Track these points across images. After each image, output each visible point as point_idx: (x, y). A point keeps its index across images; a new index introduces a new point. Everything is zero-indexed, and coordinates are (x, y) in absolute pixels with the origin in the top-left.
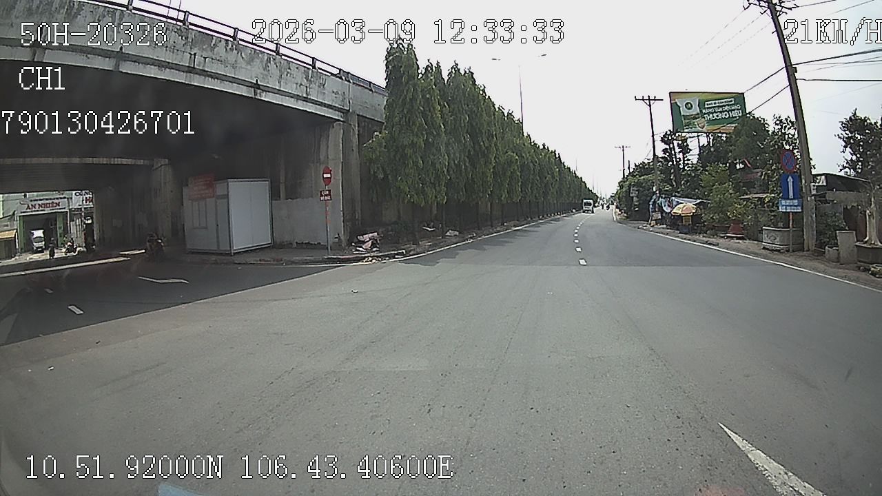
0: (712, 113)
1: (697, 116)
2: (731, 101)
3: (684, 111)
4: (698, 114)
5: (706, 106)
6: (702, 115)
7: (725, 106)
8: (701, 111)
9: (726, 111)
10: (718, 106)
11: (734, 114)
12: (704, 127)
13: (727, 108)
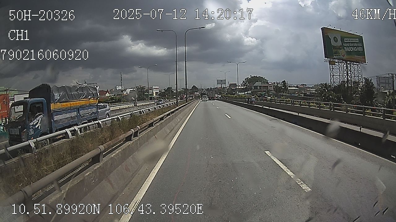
0: (349, 47)
1: (340, 47)
2: (357, 40)
3: (333, 43)
4: (341, 46)
5: (345, 42)
6: (342, 47)
7: (354, 43)
8: (342, 44)
9: (355, 46)
10: (352, 43)
11: (360, 49)
12: (345, 55)
13: (355, 45)
